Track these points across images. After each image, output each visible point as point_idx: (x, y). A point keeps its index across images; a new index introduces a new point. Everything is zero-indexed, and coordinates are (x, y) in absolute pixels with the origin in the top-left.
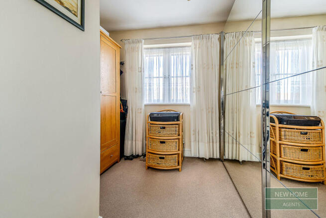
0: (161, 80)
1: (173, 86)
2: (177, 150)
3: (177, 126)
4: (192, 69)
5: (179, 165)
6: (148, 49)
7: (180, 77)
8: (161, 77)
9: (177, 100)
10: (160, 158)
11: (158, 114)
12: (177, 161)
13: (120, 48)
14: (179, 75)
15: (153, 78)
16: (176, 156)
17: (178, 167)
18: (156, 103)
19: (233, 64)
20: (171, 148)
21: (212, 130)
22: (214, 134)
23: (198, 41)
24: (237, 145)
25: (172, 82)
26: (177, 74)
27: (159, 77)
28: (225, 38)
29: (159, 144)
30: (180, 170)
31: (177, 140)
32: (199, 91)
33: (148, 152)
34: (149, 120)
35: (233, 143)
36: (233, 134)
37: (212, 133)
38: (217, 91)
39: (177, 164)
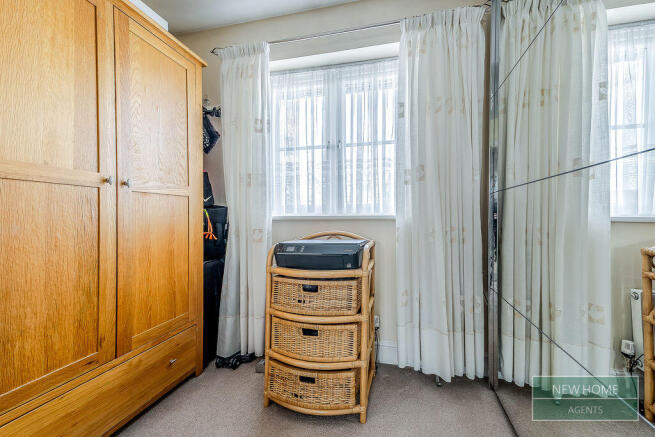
0: (318, 153)
1: (348, 170)
2: (355, 357)
3: (354, 283)
4: (401, 115)
5: (358, 402)
6: (283, 72)
7: (369, 144)
8: (318, 147)
9: (359, 206)
10: (303, 379)
11: (298, 247)
12: (353, 390)
13: (203, 66)
14: (366, 141)
15: (298, 149)
16: (351, 375)
17: (356, 410)
18: (305, 213)
19: (528, 92)
20: (334, 351)
21: (462, 293)
22: (469, 305)
23: (419, 35)
24: (545, 345)
25: (348, 158)
26: (359, 136)
27: (313, 148)
28: (503, 17)
29: (300, 336)
30: (363, 418)
31: (354, 327)
32: (422, 178)
33: (271, 358)
34: (275, 264)
35: (528, 336)
36: (529, 308)
37: (463, 303)
38: (478, 178)
39: (352, 400)
